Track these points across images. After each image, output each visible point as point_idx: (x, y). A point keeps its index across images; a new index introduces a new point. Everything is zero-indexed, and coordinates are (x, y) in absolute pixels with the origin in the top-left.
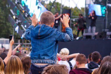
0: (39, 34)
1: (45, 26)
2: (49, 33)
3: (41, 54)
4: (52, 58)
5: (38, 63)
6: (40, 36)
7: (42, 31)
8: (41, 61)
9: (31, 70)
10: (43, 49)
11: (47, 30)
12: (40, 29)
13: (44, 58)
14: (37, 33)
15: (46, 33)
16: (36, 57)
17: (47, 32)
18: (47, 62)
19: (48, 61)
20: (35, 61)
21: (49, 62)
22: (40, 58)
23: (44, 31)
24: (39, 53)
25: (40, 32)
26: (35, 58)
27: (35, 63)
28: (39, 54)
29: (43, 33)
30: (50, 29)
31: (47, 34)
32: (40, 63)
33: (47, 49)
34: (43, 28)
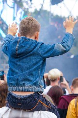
0: (17, 52)
1: (25, 39)
2: (31, 49)
3: (20, 78)
4: (36, 84)
5: (16, 91)
6: (19, 54)
7: (21, 47)
8: (21, 88)
9: (8, 101)
10: (23, 71)
11: (28, 46)
12: (18, 45)
13: (24, 84)
14: (14, 50)
15: (27, 49)
16: (13, 82)
17: (29, 48)
18: (28, 90)
19: (30, 89)
20: (12, 88)
21: (31, 90)
22: (18, 84)
23: (23, 47)
24: (17, 77)
25: (19, 49)
26: (12, 84)
27: (13, 91)
28: (18, 79)
29: (22, 50)
30: (33, 43)
31: (28, 51)
32: (19, 91)
33: (28, 71)
34: (23, 42)
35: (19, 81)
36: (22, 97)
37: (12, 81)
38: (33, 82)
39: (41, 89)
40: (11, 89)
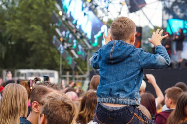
0: (111, 56)
1: (122, 43)
2: (128, 54)
3: (115, 88)
4: (132, 96)
5: (108, 103)
6: (114, 59)
7: (117, 50)
8: (114, 100)
9: (97, 113)
10: (117, 80)
11: (125, 50)
12: (113, 48)
13: (118, 95)
14: (108, 54)
15: (124, 54)
16: (105, 92)
17: (126, 52)
18: (122, 102)
19: (125, 101)
20: (104, 99)
21: (126, 103)
22: (111, 95)
23: (119, 50)
24: (110, 87)
25: (114, 53)
26: (103, 94)
27: (104, 102)
28: (111, 89)
29: (117, 54)
30: (130, 47)
31: (125, 56)
32: (112, 103)
33: (124, 80)
34: (119, 46)
35: (112, 91)
36: (115, 109)
37: (104, 90)
38: (129, 94)
39: (137, 102)
40: (102, 100)
